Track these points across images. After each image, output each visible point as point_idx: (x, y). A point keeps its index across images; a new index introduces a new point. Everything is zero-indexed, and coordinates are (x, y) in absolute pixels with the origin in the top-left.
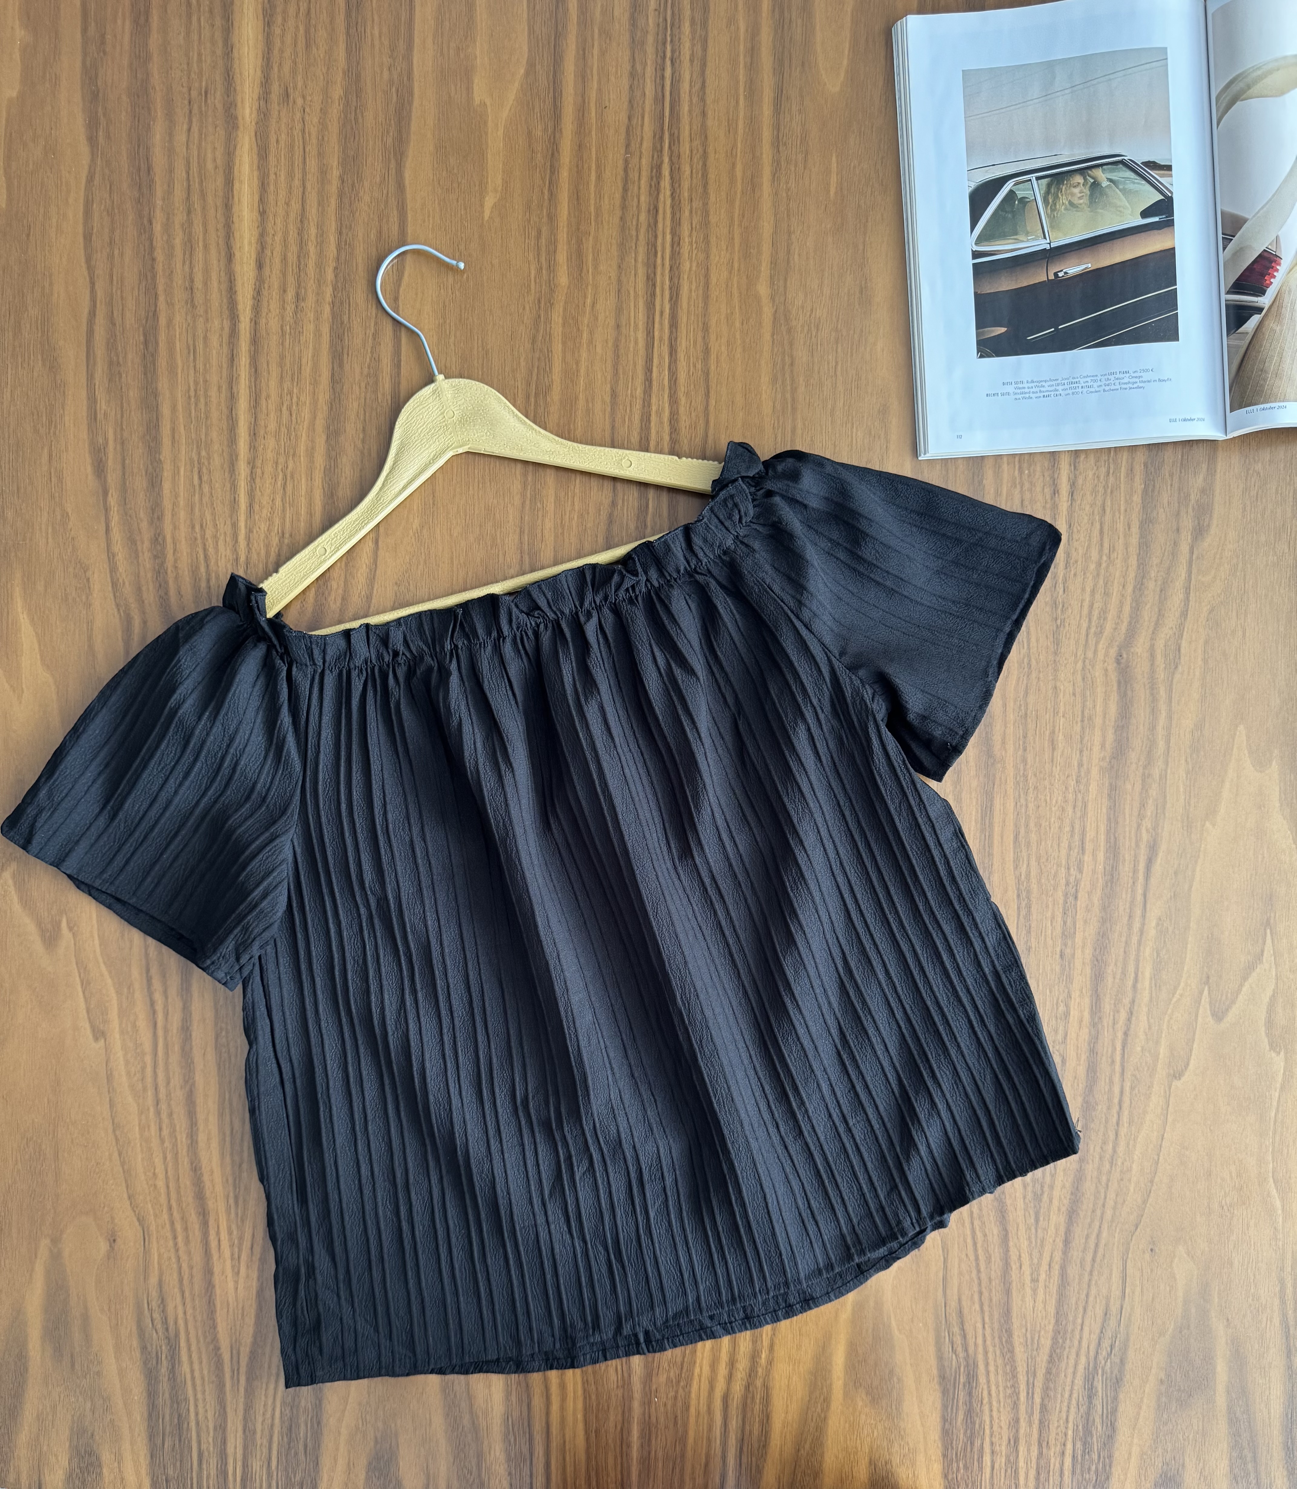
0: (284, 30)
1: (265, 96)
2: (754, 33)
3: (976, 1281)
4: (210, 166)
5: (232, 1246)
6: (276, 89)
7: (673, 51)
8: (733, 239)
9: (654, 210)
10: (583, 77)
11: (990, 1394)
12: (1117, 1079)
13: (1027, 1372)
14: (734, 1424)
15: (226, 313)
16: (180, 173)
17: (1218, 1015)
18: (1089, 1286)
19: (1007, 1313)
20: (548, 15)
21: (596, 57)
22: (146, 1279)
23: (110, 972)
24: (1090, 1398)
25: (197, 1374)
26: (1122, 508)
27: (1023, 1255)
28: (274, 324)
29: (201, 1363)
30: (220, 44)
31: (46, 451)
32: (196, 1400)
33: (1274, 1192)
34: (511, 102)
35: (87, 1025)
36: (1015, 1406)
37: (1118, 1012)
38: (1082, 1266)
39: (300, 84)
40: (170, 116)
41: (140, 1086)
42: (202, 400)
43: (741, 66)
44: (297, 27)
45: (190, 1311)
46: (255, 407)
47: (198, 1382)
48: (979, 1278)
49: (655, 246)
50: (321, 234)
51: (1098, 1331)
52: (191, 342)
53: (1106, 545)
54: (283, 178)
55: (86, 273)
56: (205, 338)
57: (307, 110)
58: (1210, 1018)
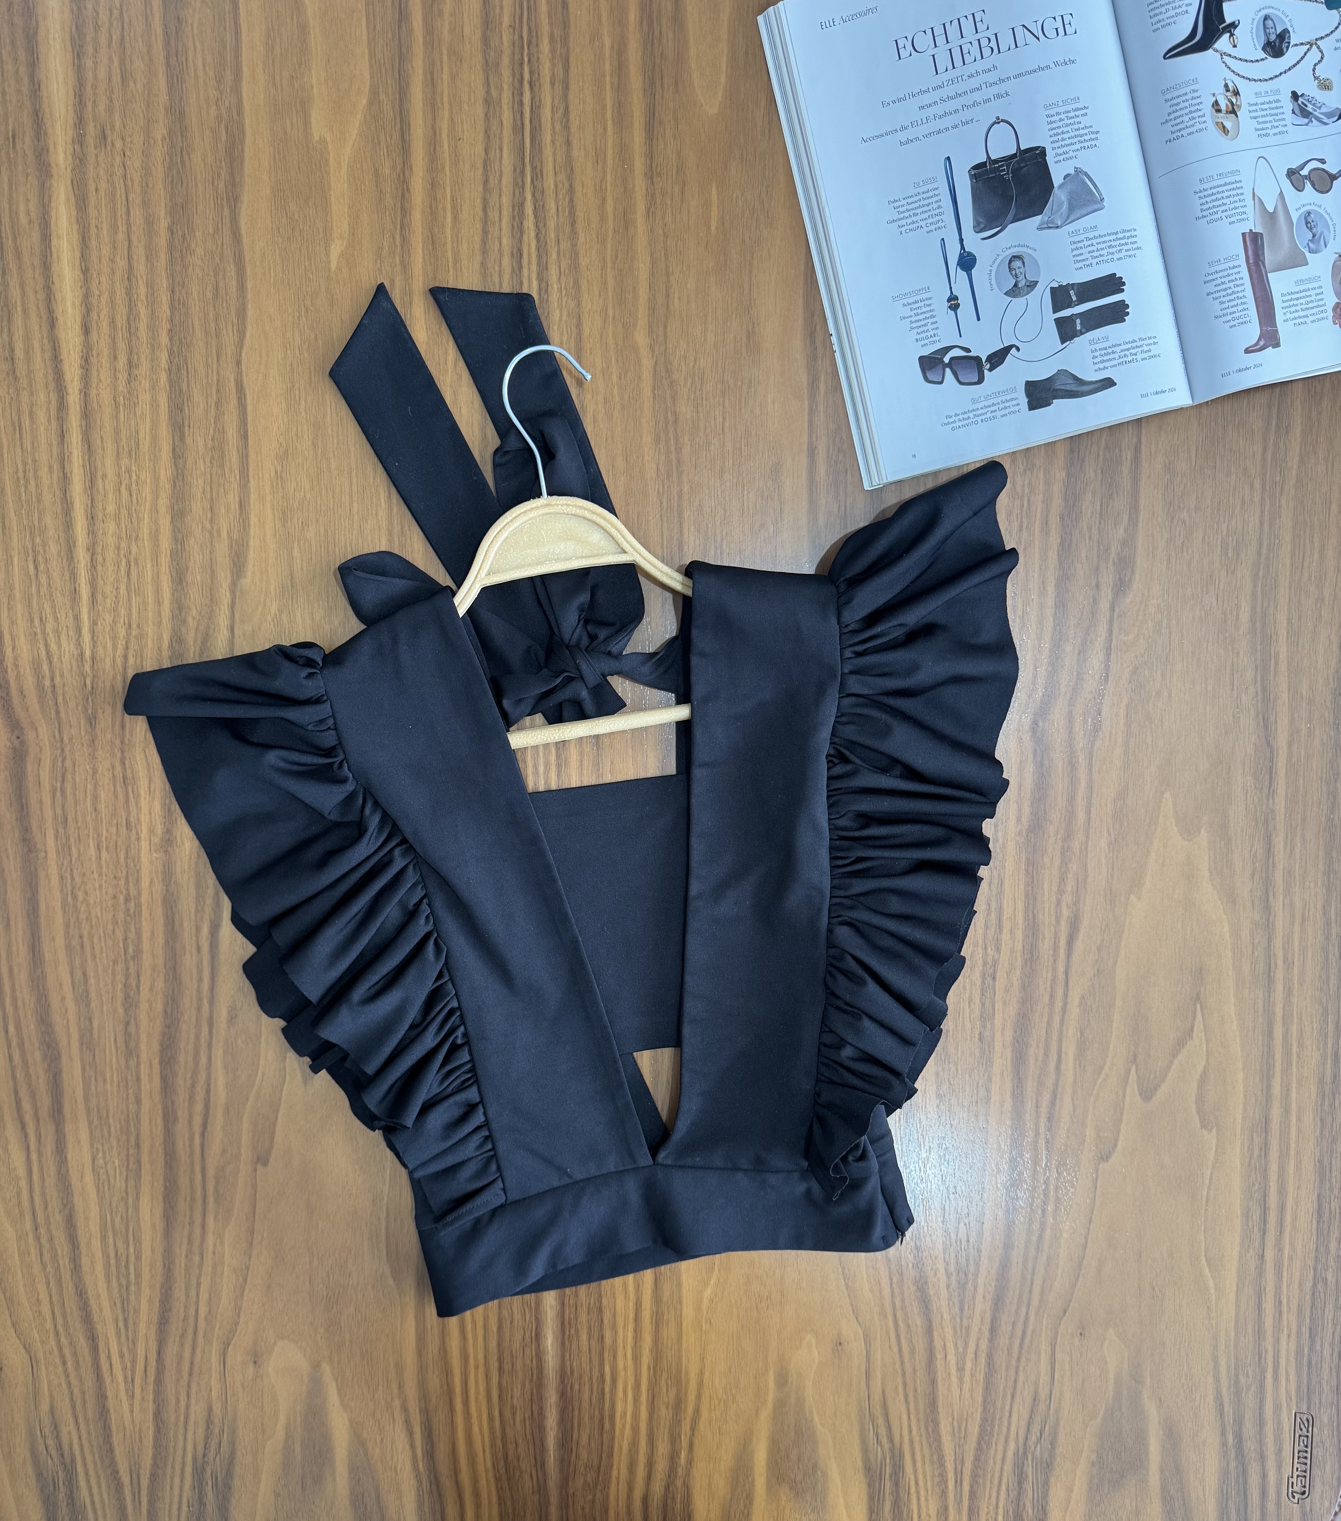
0: (96, 63)
1: (79, 139)
2: (621, 48)
3: (900, 1374)
4: (23, 219)
5: (124, 1369)
6: (91, 130)
7: (531, 73)
8: (606, 283)
9: (517, 254)
10: (432, 104)
11: (917, 1483)
13: (955, 1461)
15: (52, 386)
17: (1147, 1095)
18: (1017, 1373)
19: (933, 1404)
20: (390, 35)
21: (446, 82)
22: (36, 1406)
24: (1020, 1483)
25: (96, 1498)
27: (948, 1345)
28: (106, 395)
29: (100, 1487)
30: (26, 80)
33: (1207, 1271)
34: (354, 137)
36: (943, 1493)
37: (1041, 1094)
38: (1009, 1352)
39: (118, 123)
41: (16, 1211)
42: (32, 482)
43: (608, 87)
44: (110, 60)
45: (84, 1436)
46: (91, 488)
48: (903, 1370)
50: (152, 293)
51: (1027, 1417)
52: (16, 420)
54: (105, 231)
56: (31, 413)
57: (128, 153)
58: (1138, 1098)
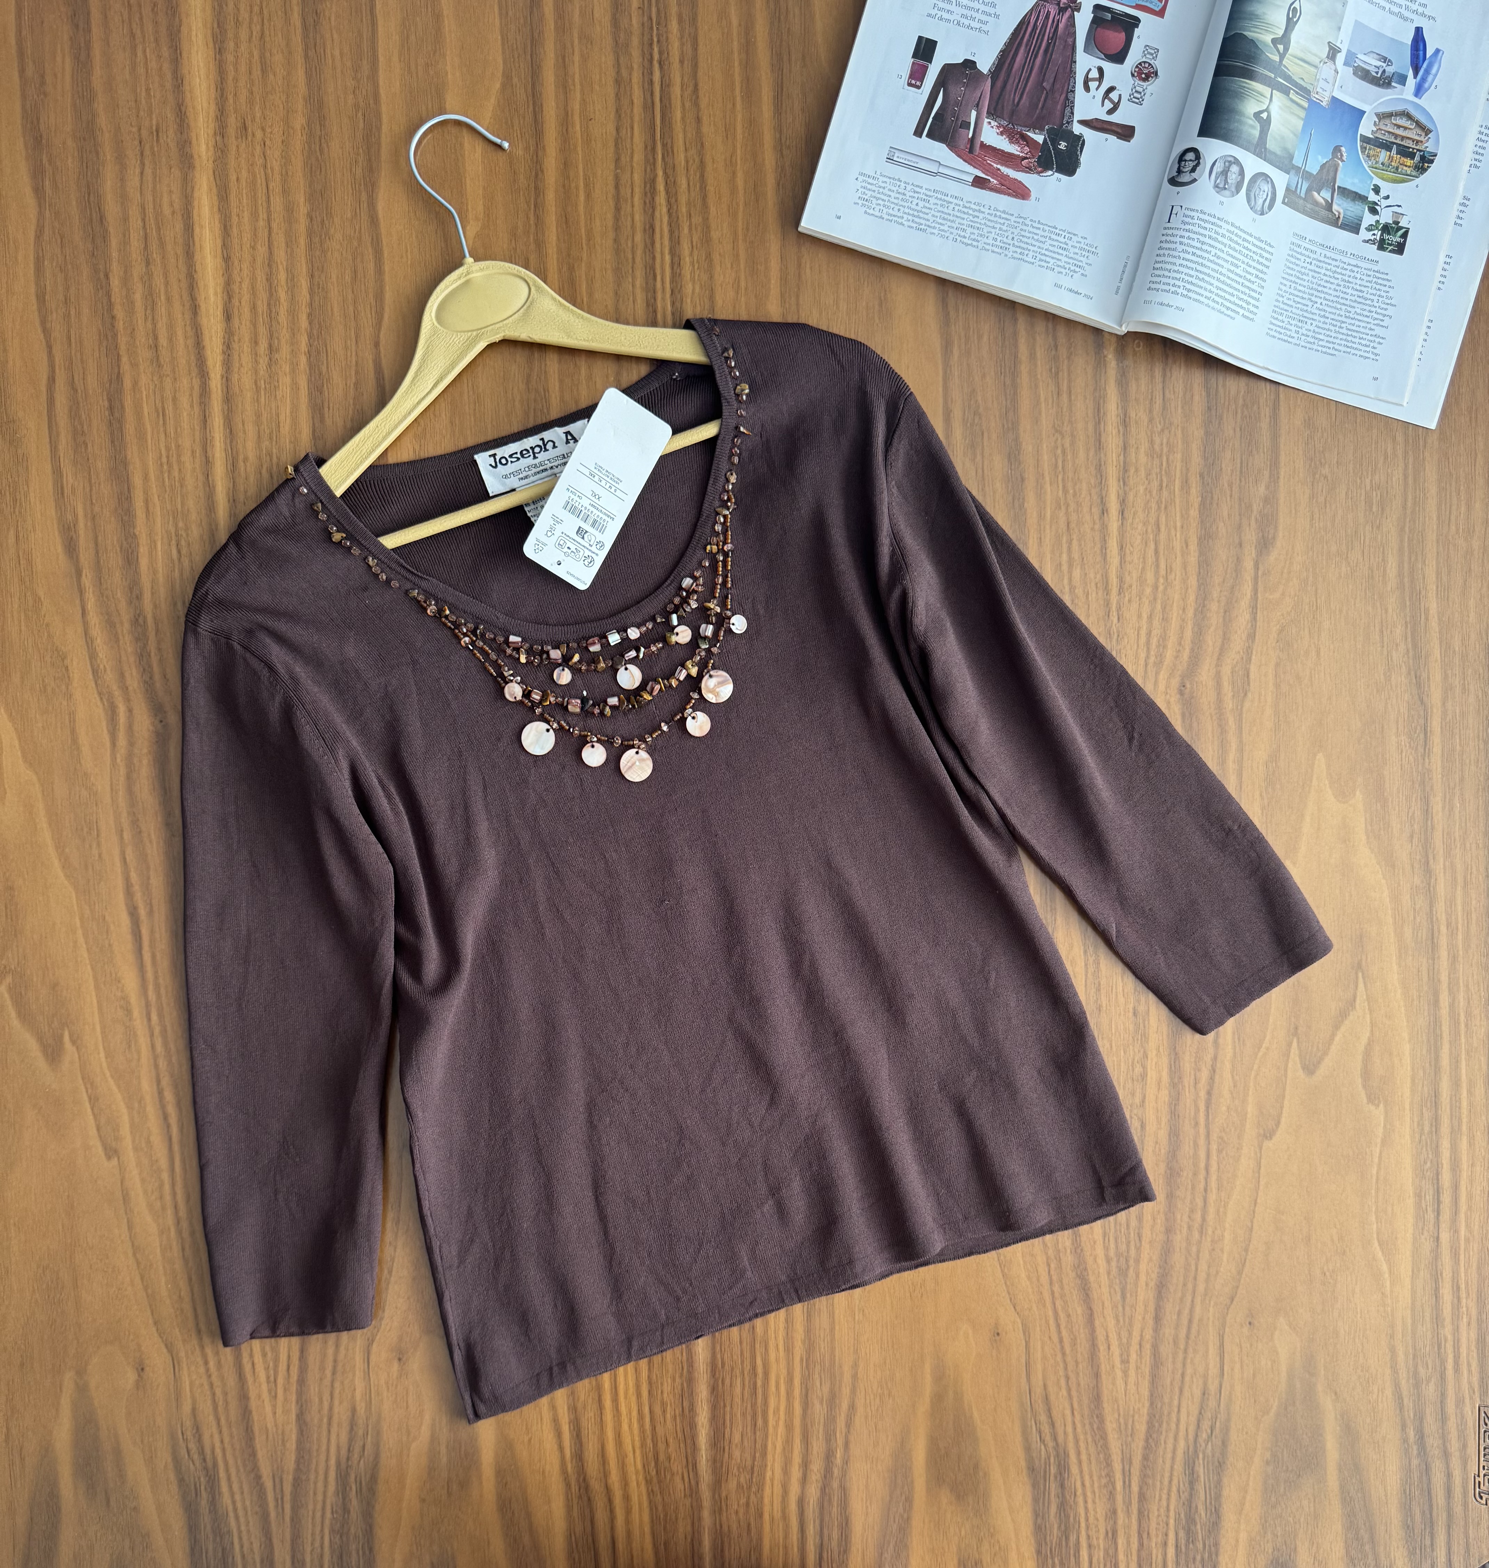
0: (237, 58)
1: (221, 131)
3: (1062, 1365)
4: (167, 210)
5: (267, 1369)
6: (232, 122)
7: (661, 52)
8: (738, 255)
9: (650, 230)
10: (564, 86)
11: (1083, 1485)
12: (1202, 1141)
13: (1123, 1460)
14: (811, 1530)
15: (195, 373)
16: (135, 222)
17: (1310, 1069)
18: (1184, 1365)
19: (1097, 1399)
20: (522, 21)
21: (577, 64)
22: (178, 1406)
23: (119, 1087)
24: (1192, 1483)
25: (239, 1505)
26: (1179, 524)
27: (1110, 1335)
28: (247, 381)
29: (242, 1493)
30: (169, 76)
31: (12, 532)
32: (240, 1532)
33: (1380, 1255)
35: (99, 1144)
36: (1112, 1496)
37: (1199, 1070)
38: (1176, 1342)
39: (258, 115)
40: (120, 159)
41: (158, 1204)
42: (175, 467)
43: (736, 64)
44: (251, 54)
45: (227, 1440)
46: (233, 472)
47: (241, 1513)
48: (1065, 1362)
49: (653, 268)
50: (292, 279)
51: (1196, 1412)
52: (159, 405)
53: (1163, 565)
54: (246, 220)
55: (42, 336)
56: (175, 399)
57: (268, 143)
58: (1300, 1073)
